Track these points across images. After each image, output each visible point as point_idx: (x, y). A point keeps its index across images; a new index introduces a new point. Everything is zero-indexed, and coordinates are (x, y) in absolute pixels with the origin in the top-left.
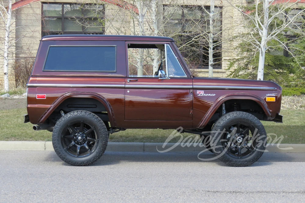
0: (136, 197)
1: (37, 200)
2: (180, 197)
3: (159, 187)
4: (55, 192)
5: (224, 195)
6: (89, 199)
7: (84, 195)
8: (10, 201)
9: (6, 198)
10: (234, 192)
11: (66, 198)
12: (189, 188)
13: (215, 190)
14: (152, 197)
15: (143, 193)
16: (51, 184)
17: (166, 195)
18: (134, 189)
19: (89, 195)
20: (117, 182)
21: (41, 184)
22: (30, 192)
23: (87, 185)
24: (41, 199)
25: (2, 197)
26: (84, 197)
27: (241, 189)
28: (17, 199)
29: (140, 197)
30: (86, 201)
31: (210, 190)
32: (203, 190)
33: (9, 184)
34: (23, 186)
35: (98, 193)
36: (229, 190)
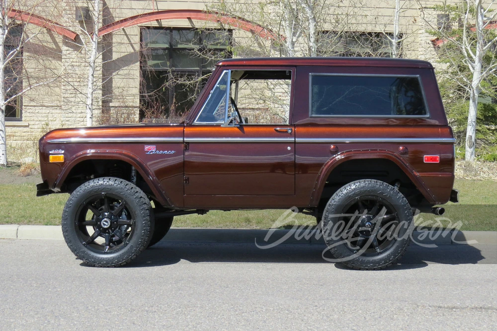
0: (325, 317)
1: (161, 322)
2: (397, 317)
3: (355, 300)
4: (188, 309)
5: (469, 313)
6: (247, 320)
7: (237, 313)
8: (116, 322)
9: (108, 318)
10: (481, 308)
11: (208, 318)
12: (406, 301)
13: (450, 305)
14: (351, 316)
15: (333, 310)
16: (178, 294)
17: (373, 314)
18: (316, 304)
19: (245, 312)
20: (284, 291)
21: (162, 295)
22: (146, 308)
23: (237, 296)
24: (168, 321)
25: (102, 316)
26: (238, 316)
27: (492, 303)
28: (126, 319)
29: (331, 317)
30: (243, 323)
31: (441, 305)
32: (431, 305)
33: (111, 294)
34: (133, 297)
35: (258, 309)
36: (473, 305)
